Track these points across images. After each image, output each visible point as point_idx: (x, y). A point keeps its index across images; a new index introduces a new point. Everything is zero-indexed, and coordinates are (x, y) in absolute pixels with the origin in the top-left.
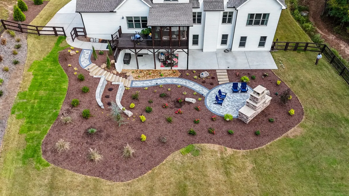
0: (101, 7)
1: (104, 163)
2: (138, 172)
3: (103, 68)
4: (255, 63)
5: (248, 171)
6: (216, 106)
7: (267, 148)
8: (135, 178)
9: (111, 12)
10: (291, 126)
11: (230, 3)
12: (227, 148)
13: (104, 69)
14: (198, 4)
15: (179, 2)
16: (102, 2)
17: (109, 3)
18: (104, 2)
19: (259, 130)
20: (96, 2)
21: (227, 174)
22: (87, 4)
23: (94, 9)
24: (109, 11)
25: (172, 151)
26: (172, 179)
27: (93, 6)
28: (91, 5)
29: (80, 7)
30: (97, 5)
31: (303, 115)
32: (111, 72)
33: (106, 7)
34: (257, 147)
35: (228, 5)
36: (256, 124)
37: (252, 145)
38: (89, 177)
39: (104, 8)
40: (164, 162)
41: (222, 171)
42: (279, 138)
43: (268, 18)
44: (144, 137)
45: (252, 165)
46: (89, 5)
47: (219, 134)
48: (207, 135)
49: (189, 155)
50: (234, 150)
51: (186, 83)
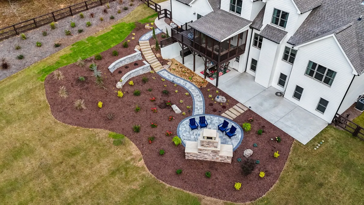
1: (63, 101)
2: (70, 121)
3: (152, 47)
4: (289, 123)
5: (128, 187)
6: (188, 127)
7: (169, 189)
8: (64, 122)
9: (186, 4)
10: (219, 196)
11: (293, 38)
12: (143, 160)
13: (152, 49)
14: (260, 26)
15: (241, 16)
19: (185, 172)
21: (113, 173)
24: (185, 3)
25: (106, 128)
26: (78, 142)
31: (251, 200)
32: (155, 54)
34: (164, 181)
35: (290, 39)
36: (192, 166)
37: (162, 176)
38: (47, 101)
40: (90, 129)
41: (113, 168)
42: (190, 193)
43: (334, 78)
44: (100, 104)
45: (138, 187)
47: (153, 147)
48: (145, 140)
49: (112, 140)
50: (145, 166)
51: (197, 95)
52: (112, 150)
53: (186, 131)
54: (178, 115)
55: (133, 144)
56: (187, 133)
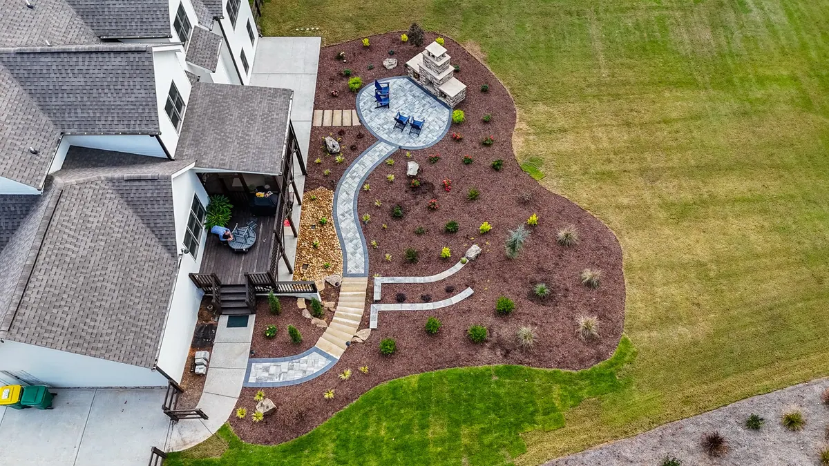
0: (157, 292)
3: (325, 322)
5: (552, 110)
7: (507, 84)
12: (515, 128)
16: (141, 285)
17: (147, 265)
18: (142, 279)
20: (137, 300)
21: (563, 130)
22: (133, 329)
23: (156, 313)
25: (542, 189)
27: (148, 312)
28: (141, 317)
29: (141, 354)
30: (146, 300)
33: (160, 278)
37: (506, 100)
39: (162, 285)
41: (559, 136)
46: (140, 324)
47: (491, 134)
48: (496, 148)
49: (542, 170)
50: (517, 120)
51: (353, 178)
52: (549, 157)
53: (431, 131)
54: (418, 161)
55: (515, 152)
56: (431, 128)
